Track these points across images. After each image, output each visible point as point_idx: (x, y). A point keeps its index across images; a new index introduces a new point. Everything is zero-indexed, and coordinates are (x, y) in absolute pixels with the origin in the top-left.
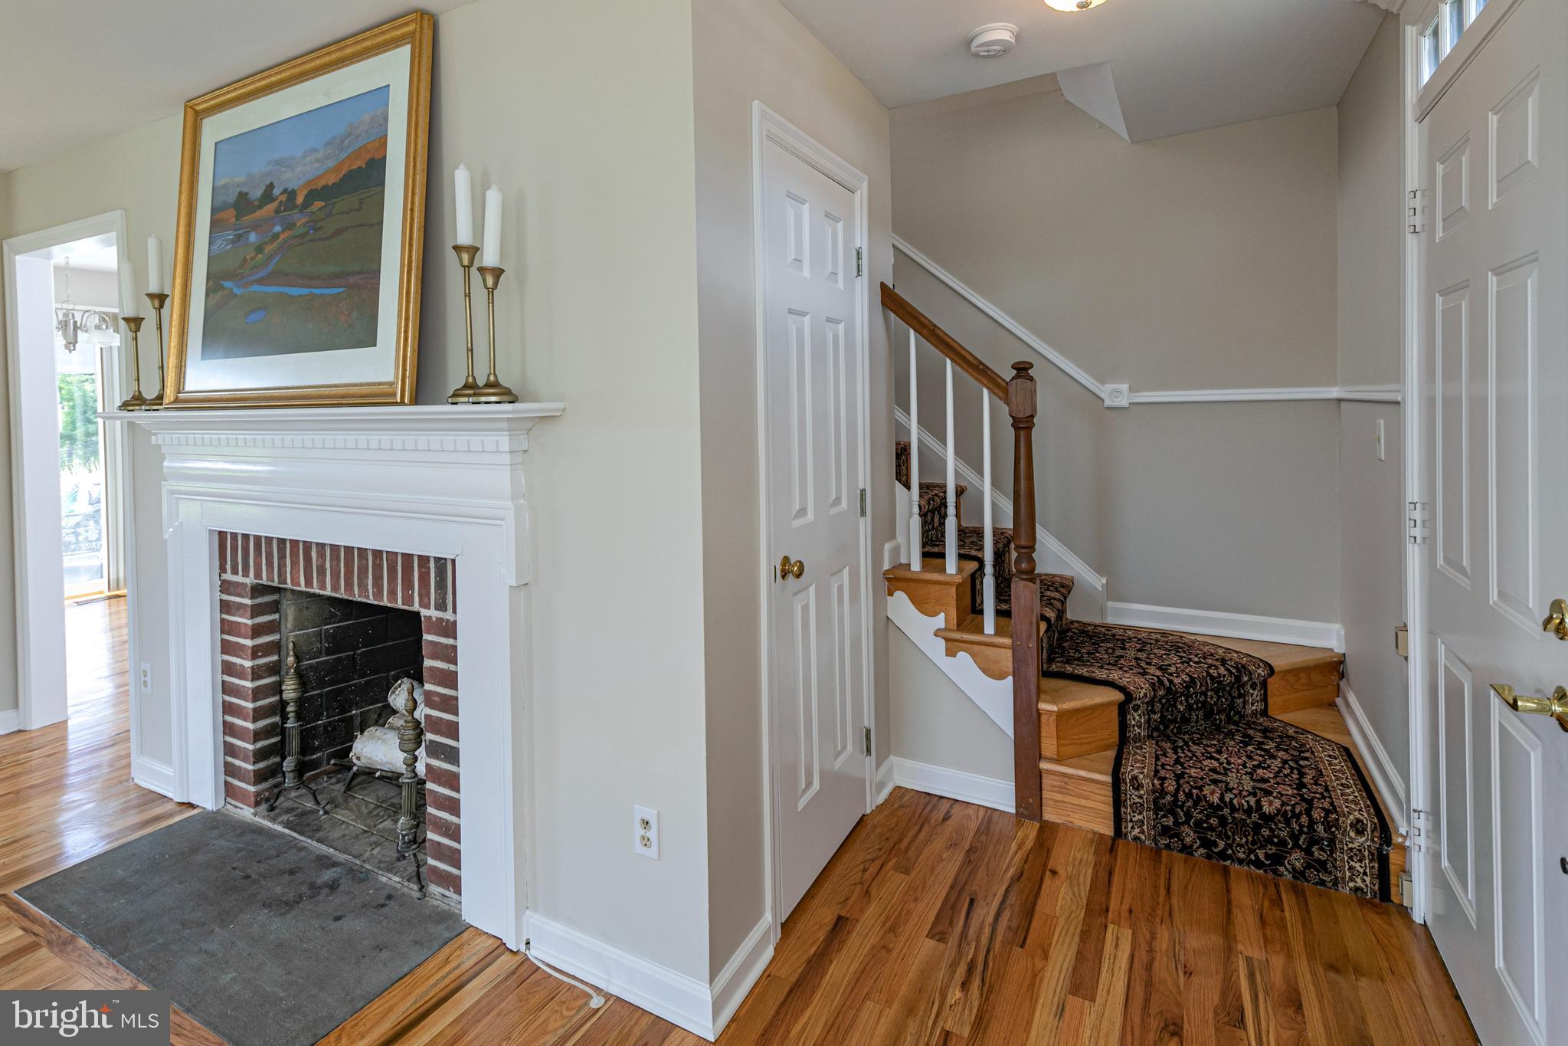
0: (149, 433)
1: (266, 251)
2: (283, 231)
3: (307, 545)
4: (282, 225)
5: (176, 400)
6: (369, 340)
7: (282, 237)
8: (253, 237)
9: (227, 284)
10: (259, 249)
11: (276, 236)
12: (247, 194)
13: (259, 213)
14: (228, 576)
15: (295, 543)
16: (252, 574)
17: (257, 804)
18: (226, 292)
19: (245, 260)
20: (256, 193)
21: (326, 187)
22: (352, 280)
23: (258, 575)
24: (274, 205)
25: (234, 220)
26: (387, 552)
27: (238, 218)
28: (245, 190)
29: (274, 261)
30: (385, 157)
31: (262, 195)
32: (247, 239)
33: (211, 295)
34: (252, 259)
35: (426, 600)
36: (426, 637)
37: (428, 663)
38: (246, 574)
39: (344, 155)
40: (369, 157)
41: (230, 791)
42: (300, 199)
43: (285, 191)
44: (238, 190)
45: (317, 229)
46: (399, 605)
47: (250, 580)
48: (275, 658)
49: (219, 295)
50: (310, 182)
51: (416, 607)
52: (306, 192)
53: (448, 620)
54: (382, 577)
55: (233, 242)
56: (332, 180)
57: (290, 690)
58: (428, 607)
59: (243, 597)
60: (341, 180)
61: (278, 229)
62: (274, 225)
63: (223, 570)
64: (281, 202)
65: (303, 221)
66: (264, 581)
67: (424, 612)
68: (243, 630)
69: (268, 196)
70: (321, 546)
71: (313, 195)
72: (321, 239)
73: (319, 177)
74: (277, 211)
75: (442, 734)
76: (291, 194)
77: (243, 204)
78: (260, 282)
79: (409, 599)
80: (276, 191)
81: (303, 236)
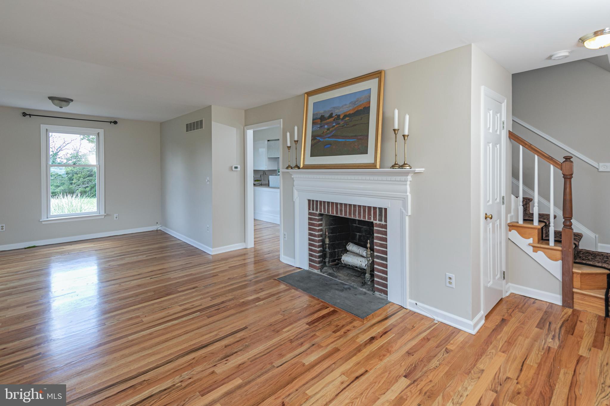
0: (291, 175)
1: (330, 130)
2: (336, 125)
3: (337, 204)
4: (336, 123)
5: (303, 167)
6: (366, 152)
7: (336, 127)
8: (326, 126)
9: (318, 138)
10: (328, 129)
11: (334, 126)
12: (324, 116)
13: (328, 121)
14: (311, 211)
15: (332, 203)
16: (319, 211)
17: (318, 269)
18: (317, 140)
19: (324, 132)
20: (327, 115)
21: (350, 114)
22: (359, 137)
23: (321, 211)
24: (333, 118)
25: (320, 122)
26: (363, 206)
27: (321, 122)
28: (323, 115)
29: (333, 133)
30: (370, 107)
31: (329, 116)
32: (324, 127)
33: (313, 141)
34: (326, 132)
35: (375, 219)
36: (375, 228)
37: (375, 235)
38: (317, 210)
39: (356, 106)
40: (364, 106)
41: (310, 265)
42: (341, 117)
43: (336, 115)
44: (321, 115)
45: (347, 125)
46: (367, 220)
47: (318, 212)
48: (321, 233)
49: (315, 141)
50: (344, 113)
51: (372, 220)
52: (343, 115)
53: (382, 224)
54: (361, 212)
55: (320, 128)
56: (352, 112)
57: (327, 241)
58: (376, 220)
59: (316, 216)
60: (355, 112)
61: (334, 124)
62: (333, 123)
63: (309, 209)
64: (335, 118)
65: (342, 122)
66: (323, 212)
67: (374, 222)
68: (315, 225)
69: (331, 116)
70: (341, 204)
71: (345, 116)
72: (348, 127)
73: (348, 111)
74: (334, 120)
75: (380, 253)
76: (339, 116)
77: (322, 118)
78: (329, 137)
79: (370, 218)
80: (334, 115)
81: (343, 126)
